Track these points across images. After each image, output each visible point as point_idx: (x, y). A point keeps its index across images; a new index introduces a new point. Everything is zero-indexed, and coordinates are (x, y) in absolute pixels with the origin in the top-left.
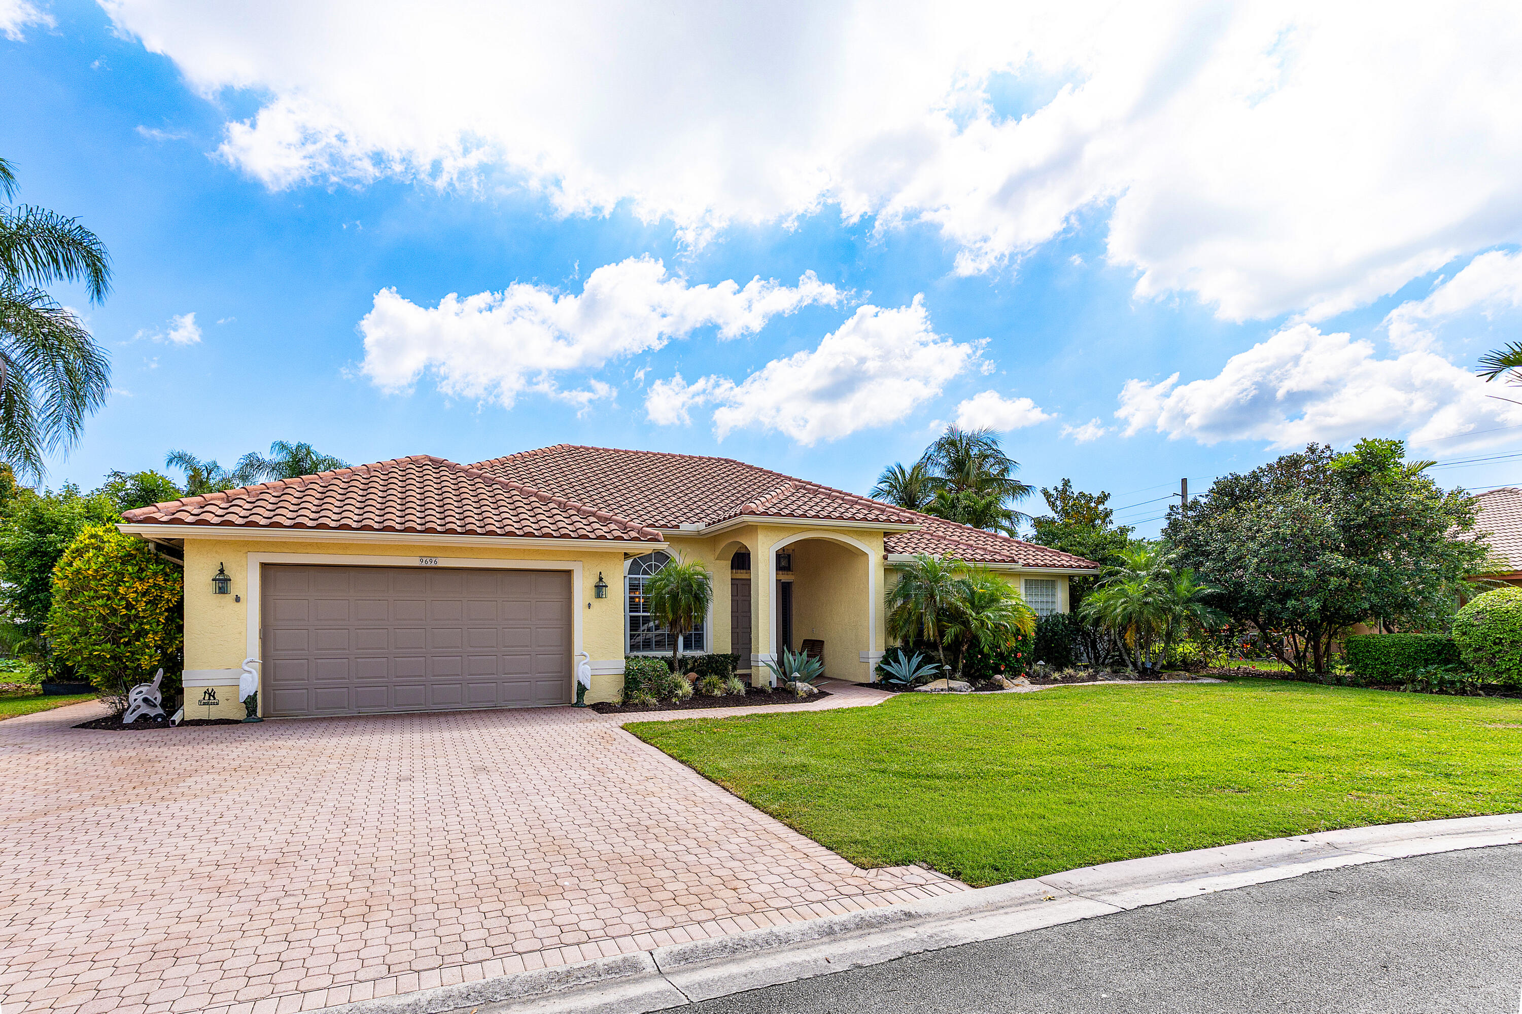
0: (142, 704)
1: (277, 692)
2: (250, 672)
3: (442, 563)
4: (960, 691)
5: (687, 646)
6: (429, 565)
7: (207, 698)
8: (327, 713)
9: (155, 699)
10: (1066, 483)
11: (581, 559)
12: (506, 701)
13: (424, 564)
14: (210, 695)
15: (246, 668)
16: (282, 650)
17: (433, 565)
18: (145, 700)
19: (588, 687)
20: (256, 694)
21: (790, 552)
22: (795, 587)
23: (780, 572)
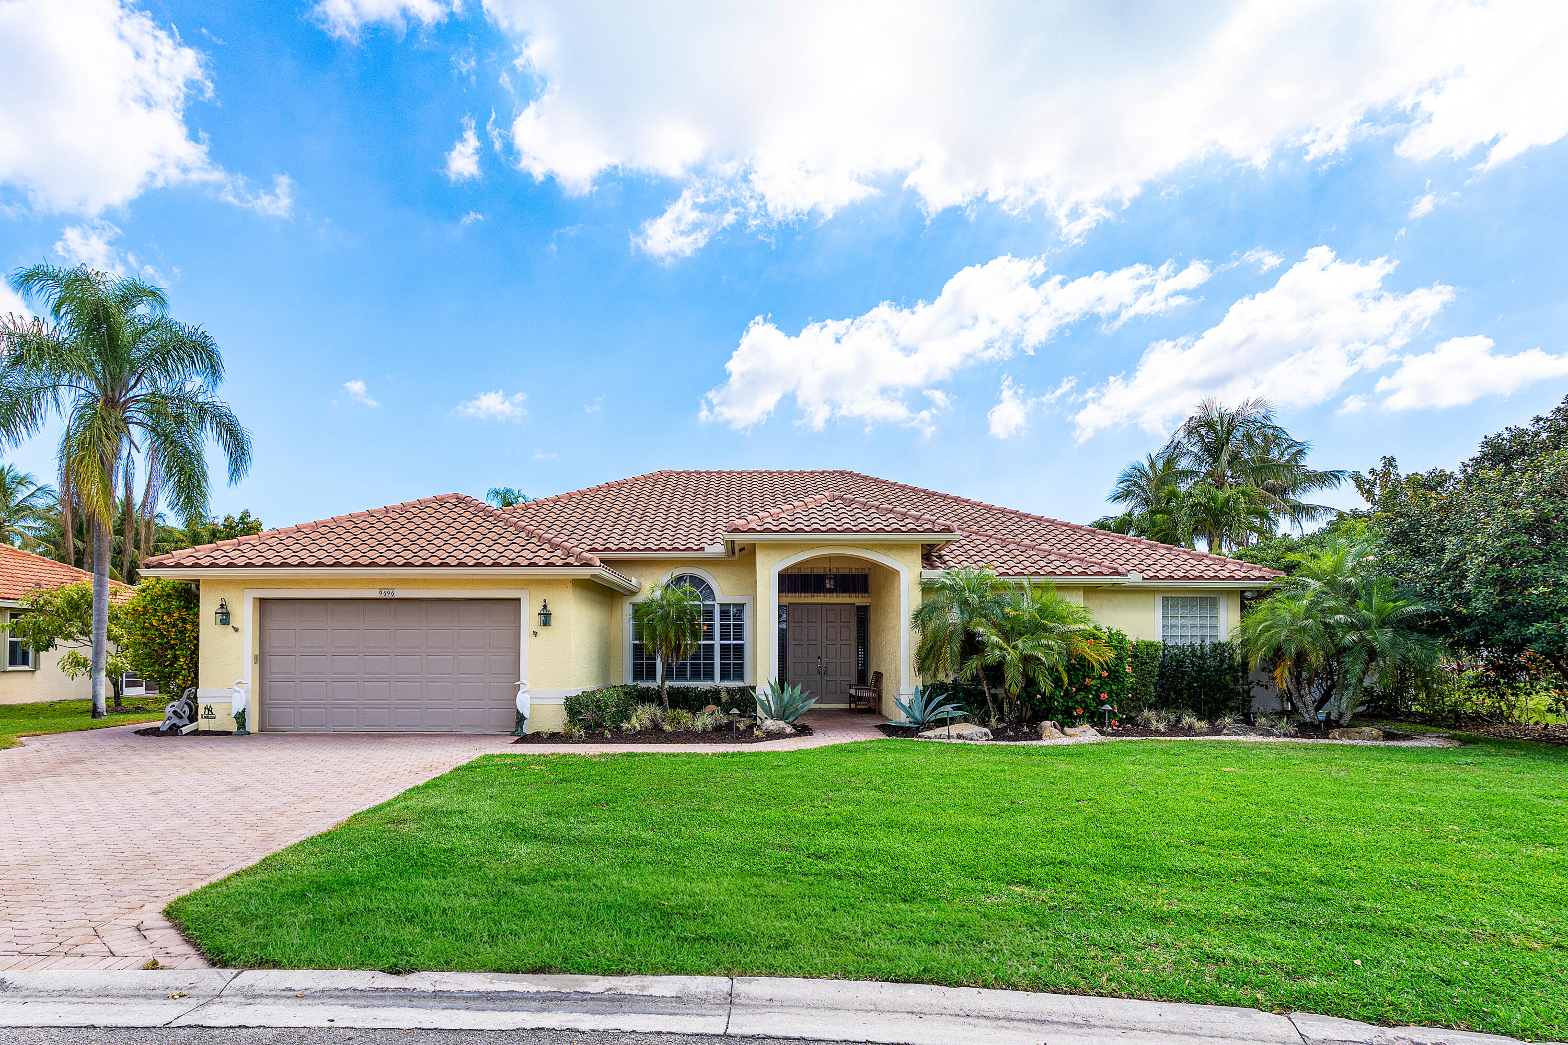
0: (173, 716)
1: (271, 710)
2: (239, 692)
3: (399, 594)
4: (971, 739)
5: (724, 677)
6: (387, 596)
7: (207, 713)
8: (309, 730)
9: (184, 712)
10: (1390, 462)
11: (528, 587)
12: (461, 726)
13: (382, 596)
14: (208, 709)
15: (236, 688)
16: (276, 673)
17: (390, 596)
18: (175, 712)
19: (527, 716)
20: (244, 710)
21: (867, 572)
22: (871, 611)
23: (854, 595)
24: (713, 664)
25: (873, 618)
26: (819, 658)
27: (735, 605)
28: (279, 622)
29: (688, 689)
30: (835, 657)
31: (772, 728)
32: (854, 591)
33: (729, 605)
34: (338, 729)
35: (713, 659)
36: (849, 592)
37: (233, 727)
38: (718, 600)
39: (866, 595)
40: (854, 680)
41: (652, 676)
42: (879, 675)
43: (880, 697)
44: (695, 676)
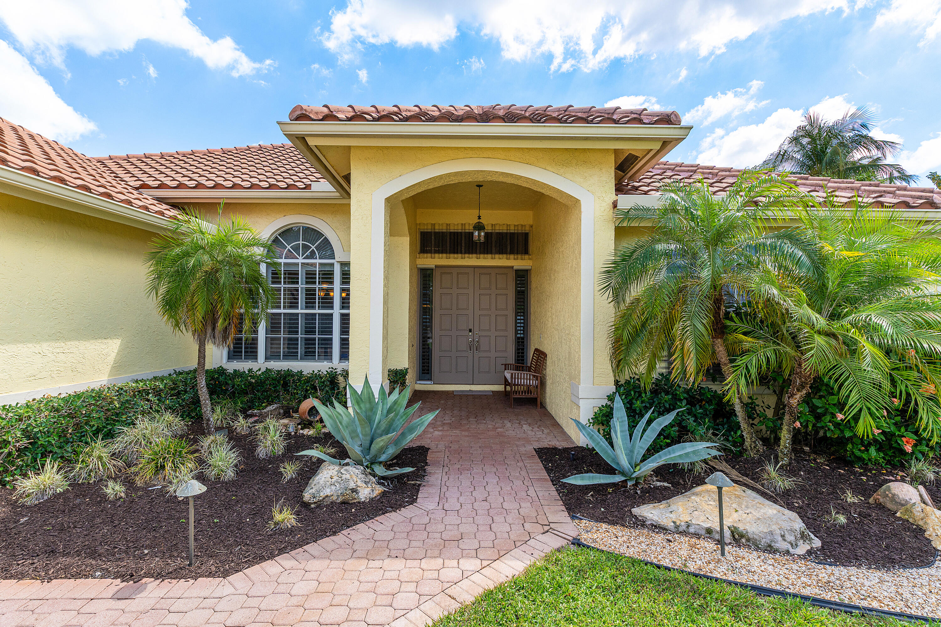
21: (527, 229)
22: (532, 275)
23: (512, 256)
24: (331, 339)
25: (534, 282)
26: (470, 331)
29: (289, 373)
30: (489, 330)
31: (328, 492)
32: (512, 252)
35: (331, 333)
36: (506, 253)
38: (337, 259)
39: (527, 256)
40: (511, 359)
42: (541, 355)
43: (542, 384)
44: (309, 354)
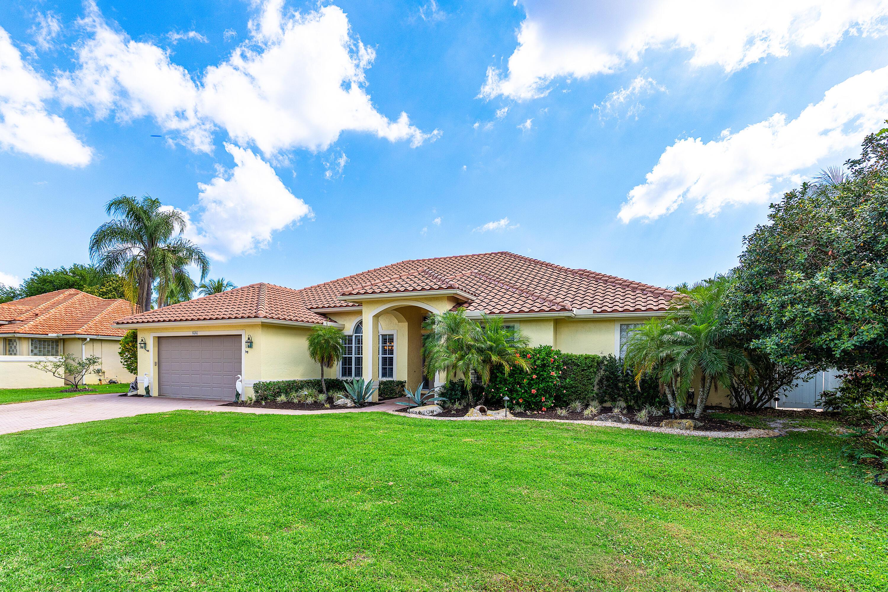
1: (163, 386)
2: (146, 378)
3: (199, 334)
8: (174, 396)
11: (245, 329)
15: (145, 376)
16: (164, 370)
17: (196, 335)
20: (148, 386)
27: (389, 335)
28: (166, 346)
33: (386, 335)
34: (183, 396)
37: (144, 393)
41: (350, 374)
